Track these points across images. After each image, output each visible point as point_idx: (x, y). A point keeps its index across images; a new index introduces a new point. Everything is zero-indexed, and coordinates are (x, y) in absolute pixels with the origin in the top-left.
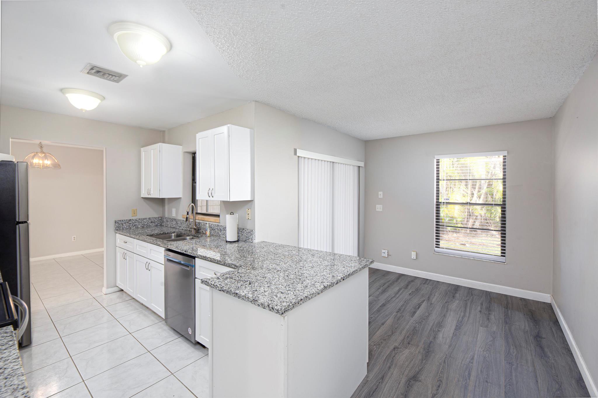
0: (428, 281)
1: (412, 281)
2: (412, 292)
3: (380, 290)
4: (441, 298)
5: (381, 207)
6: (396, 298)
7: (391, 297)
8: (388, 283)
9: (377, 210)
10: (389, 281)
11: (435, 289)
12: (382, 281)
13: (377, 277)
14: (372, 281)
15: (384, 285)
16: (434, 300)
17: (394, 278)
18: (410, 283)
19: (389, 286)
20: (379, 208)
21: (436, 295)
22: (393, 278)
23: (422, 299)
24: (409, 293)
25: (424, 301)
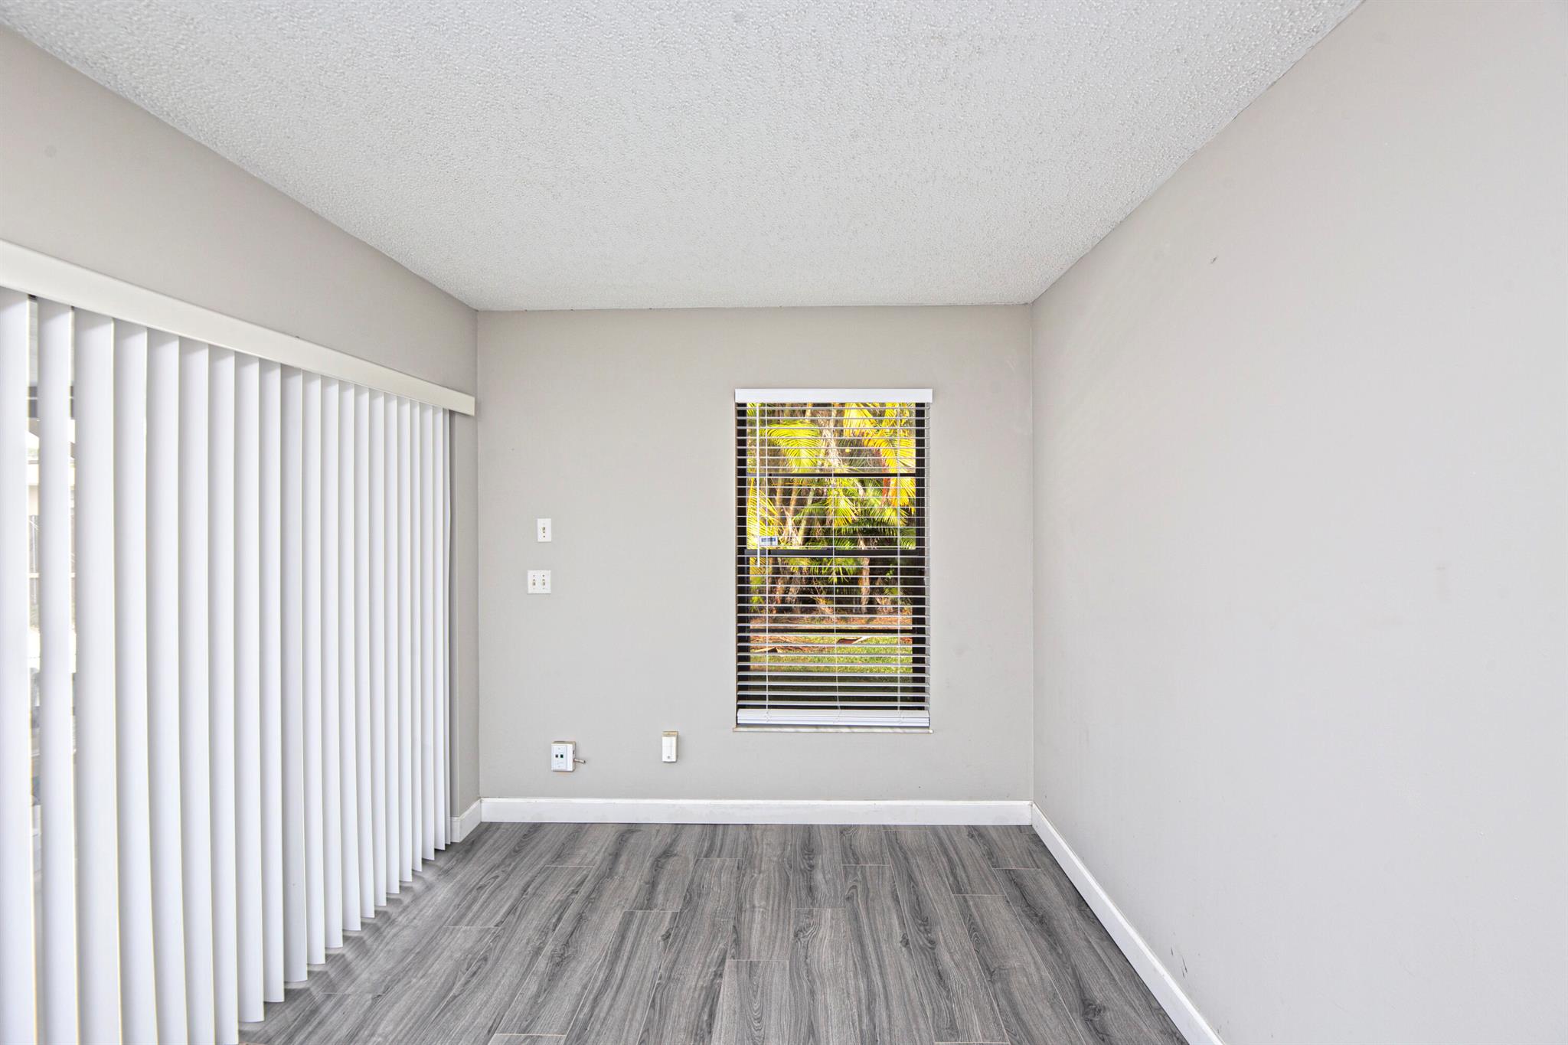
0: (720, 831)
1: (667, 853)
2: (674, 916)
3: (542, 964)
4: (775, 918)
5: (548, 579)
6: (615, 988)
7: (591, 997)
8: (577, 897)
9: (531, 589)
10: (582, 883)
11: (748, 871)
12: (553, 895)
13: (527, 879)
14: (509, 913)
15: (559, 920)
16: (755, 938)
17: (599, 858)
18: (663, 864)
19: (580, 918)
20: (539, 581)
21: (757, 903)
22: (591, 855)
23: (715, 954)
24: (663, 933)
25: (723, 961)
